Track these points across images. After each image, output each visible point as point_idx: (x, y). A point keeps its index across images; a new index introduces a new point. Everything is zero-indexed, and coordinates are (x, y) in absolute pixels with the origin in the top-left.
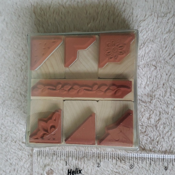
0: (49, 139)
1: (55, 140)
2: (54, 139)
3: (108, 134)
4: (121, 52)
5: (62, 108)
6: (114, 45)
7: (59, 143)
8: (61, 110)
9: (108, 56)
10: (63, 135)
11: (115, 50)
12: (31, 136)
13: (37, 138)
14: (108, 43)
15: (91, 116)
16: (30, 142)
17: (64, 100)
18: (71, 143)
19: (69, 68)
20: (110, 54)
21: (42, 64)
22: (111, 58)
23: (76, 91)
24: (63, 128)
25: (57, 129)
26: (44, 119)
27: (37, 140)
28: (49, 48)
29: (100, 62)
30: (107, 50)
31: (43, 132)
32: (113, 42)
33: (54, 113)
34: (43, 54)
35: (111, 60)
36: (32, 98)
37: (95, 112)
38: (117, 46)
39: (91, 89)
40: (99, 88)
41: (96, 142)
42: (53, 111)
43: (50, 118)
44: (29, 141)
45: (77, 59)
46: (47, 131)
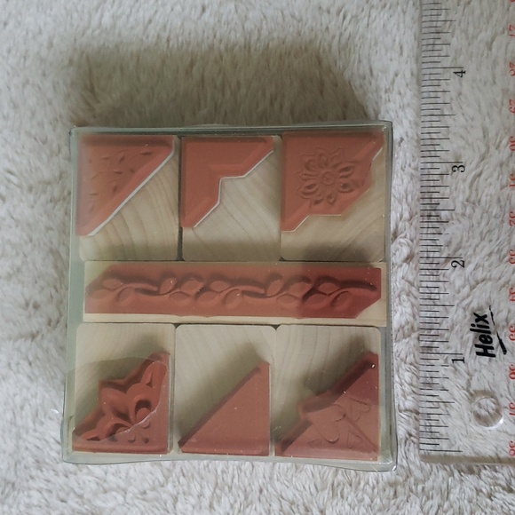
0: (132, 442)
1: (151, 445)
2: (147, 441)
3: (307, 424)
4: (345, 186)
5: (169, 348)
6: (326, 165)
7: (163, 450)
8: (166, 354)
9: (308, 197)
10: (171, 428)
11: (328, 179)
12: (78, 432)
13: (96, 439)
14: (307, 160)
15: (257, 370)
16: (76, 449)
17: (177, 325)
18: (197, 450)
19: (193, 229)
20: (315, 192)
21: (110, 218)
22: (317, 202)
23: (218, 299)
24: (172, 407)
25: (155, 411)
26: (117, 381)
27: (95, 444)
28: (132, 171)
29: (287, 215)
30: (306, 180)
31: (114, 420)
32: (321, 155)
33: (147, 363)
34: (115, 190)
35: (318, 207)
36: (87, 317)
37: (269, 360)
38: (335, 166)
39: (262, 291)
40: (285, 287)
41: (272, 448)
42: (145, 357)
43: (136, 379)
44: (70, 447)
45: (218, 202)
46: (124, 416)
